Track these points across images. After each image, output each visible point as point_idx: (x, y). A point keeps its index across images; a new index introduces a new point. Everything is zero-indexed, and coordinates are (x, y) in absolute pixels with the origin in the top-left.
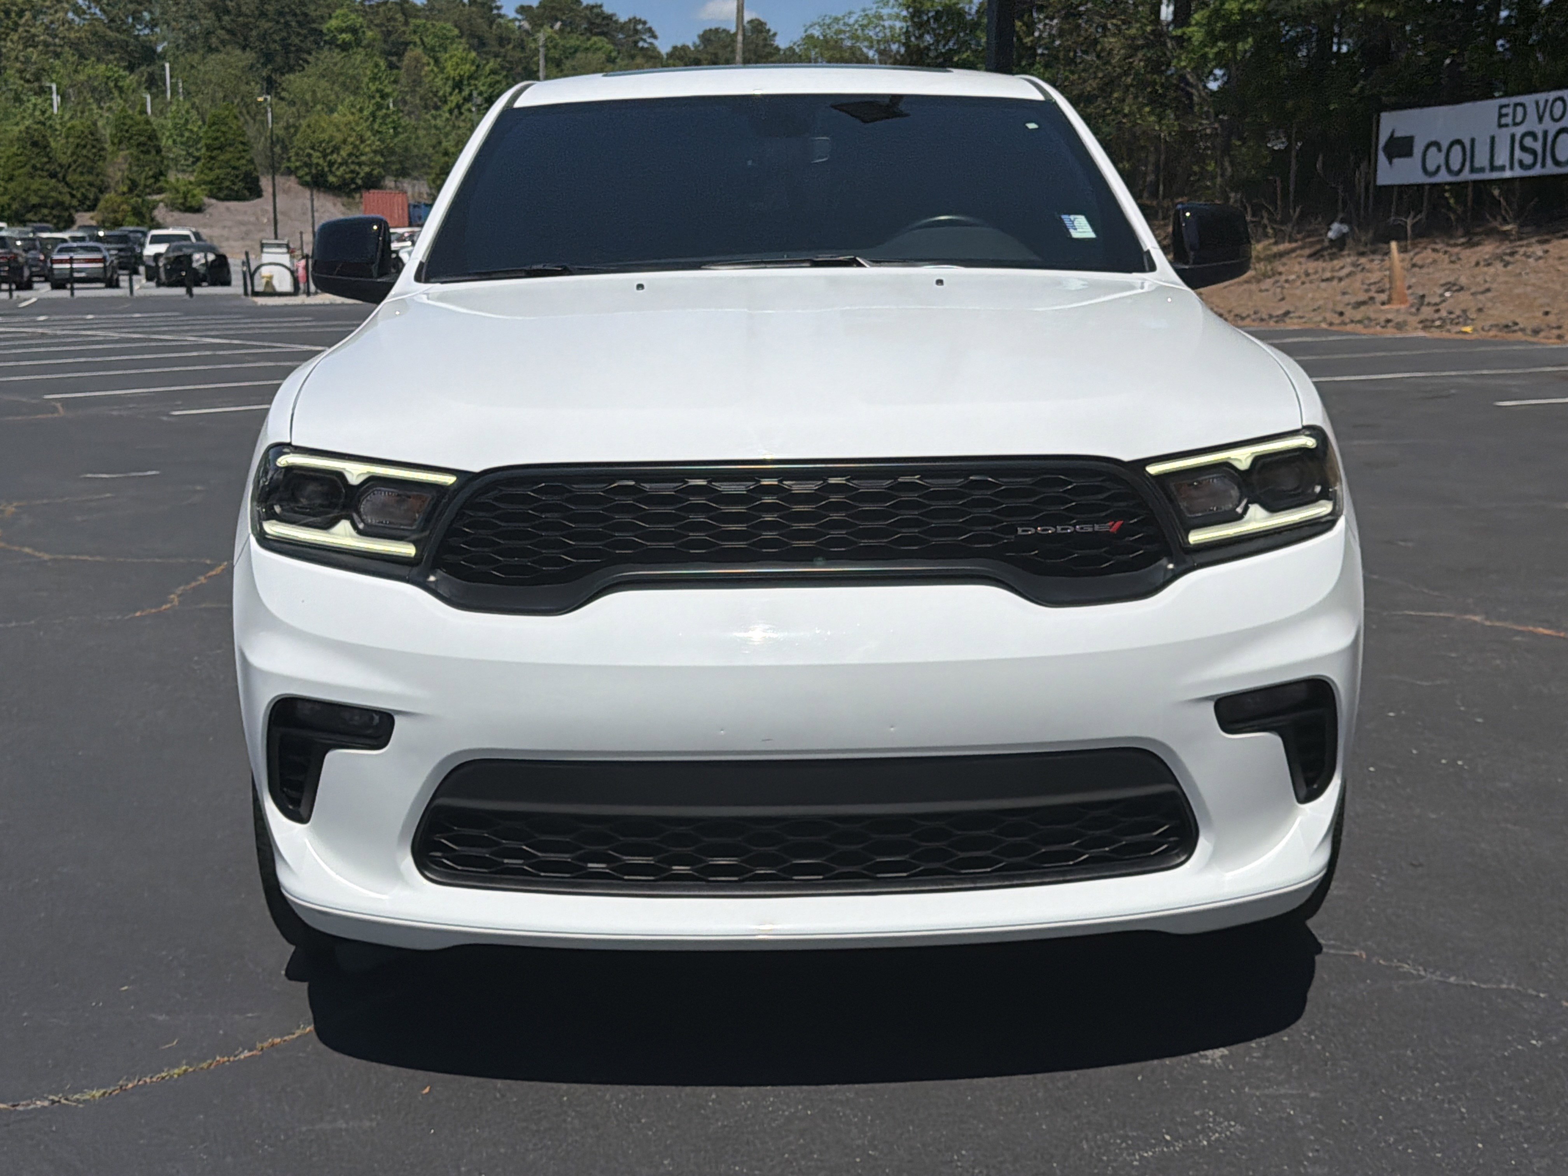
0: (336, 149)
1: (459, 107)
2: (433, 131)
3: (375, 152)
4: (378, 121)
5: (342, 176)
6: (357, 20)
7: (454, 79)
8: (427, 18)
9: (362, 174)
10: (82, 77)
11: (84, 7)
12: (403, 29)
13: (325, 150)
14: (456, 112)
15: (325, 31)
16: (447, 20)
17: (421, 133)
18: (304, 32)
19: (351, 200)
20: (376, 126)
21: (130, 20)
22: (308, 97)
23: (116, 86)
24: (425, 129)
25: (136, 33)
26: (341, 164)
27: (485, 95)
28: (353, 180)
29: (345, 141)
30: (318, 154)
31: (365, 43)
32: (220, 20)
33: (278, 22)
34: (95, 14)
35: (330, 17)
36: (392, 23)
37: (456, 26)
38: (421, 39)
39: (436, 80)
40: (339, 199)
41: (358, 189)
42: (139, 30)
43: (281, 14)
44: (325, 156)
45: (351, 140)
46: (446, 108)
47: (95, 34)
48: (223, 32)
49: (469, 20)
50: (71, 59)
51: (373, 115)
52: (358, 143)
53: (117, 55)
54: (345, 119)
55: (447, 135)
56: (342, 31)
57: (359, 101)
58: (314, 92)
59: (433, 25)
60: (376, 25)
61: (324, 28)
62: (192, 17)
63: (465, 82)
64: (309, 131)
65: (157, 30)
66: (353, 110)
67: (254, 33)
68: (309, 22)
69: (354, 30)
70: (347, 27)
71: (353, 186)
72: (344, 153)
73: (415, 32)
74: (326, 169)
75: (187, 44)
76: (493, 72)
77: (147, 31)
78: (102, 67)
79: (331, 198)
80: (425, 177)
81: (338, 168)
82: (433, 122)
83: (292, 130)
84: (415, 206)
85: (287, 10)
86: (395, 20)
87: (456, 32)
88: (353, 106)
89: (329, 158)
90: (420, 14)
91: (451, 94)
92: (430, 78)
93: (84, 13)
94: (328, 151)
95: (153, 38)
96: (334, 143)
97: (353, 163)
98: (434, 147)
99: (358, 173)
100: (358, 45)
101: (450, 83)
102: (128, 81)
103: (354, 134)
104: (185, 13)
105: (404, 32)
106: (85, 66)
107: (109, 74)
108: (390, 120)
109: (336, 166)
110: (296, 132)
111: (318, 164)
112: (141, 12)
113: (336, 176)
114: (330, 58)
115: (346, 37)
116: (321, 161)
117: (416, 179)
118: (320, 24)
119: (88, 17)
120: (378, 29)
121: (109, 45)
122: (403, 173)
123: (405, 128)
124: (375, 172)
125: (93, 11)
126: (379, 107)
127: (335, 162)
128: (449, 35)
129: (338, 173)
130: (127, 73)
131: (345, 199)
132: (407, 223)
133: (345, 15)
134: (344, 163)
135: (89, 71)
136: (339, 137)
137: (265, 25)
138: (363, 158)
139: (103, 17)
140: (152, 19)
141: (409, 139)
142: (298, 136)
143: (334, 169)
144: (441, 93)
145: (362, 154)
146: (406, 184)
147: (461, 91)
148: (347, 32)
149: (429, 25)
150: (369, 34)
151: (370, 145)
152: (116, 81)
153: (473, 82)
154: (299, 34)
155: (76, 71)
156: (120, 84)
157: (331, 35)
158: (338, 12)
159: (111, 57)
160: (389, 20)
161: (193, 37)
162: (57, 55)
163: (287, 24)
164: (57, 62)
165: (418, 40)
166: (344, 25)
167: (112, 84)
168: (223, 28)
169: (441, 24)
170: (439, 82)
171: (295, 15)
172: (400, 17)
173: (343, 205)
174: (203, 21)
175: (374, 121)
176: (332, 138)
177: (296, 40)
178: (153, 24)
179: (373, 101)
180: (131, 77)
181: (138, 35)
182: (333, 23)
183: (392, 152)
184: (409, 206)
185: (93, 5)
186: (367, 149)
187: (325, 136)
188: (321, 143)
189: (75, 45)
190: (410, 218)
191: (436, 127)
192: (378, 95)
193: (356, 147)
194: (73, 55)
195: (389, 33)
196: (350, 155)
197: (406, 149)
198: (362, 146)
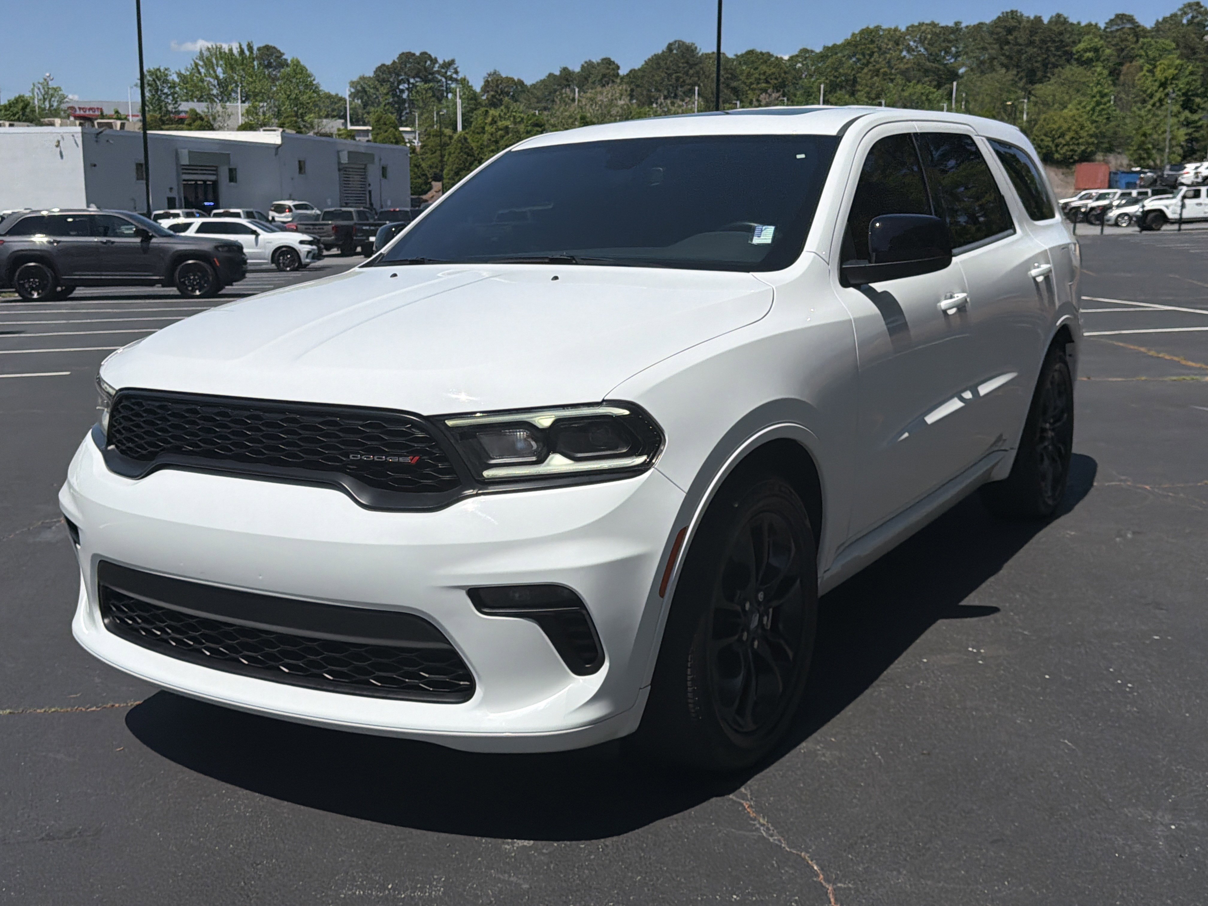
0: (1062, 135)
1: (1161, 100)
2: (1138, 118)
3: (1091, 136)
4: (1096, 114)
5: (1064, 153)
6: (1098, 42)
7: (1160, 81)
8: (1152, 37)
9: (1079, 151)
10: (906, 94)
11: (914, 47)
12: (1133, 46)
13: (1054, 135)
14: (1158, 104)
15: (1074, 51)
16: (1167, 38)
17: (1128, 121)
18: (1059, 53)
19: (1068, 170)
20: (1094, 118)
21: (943, 54)
22: (1050, 99)
23: (927, 99)
24: (1131, 117)
25: (946, 62)
26: (1064, 145)
27: (1183, 91)
28: (1072, 157)
29: (1069, 129)
30: (1049, 139)
31: (1102, 59)
32: (1002, 49)
33: (1041, 48)
34: (920, 51)
35: (1080, 41)
36: (1125, 43)
37: (1174, 41)
38: (1146, 53)
39: (1147, 82)
40: (1061, 170)
41: (1075, 162)
42: (948, 60)
43: (1043, 41)
44: (1053, 141)
45: (1074, 128)
46: (1152, 102)
47: (919, 65)
48: (1003, 58)
49: (1184, 37)
50: (900, 82)
51: (1093, 109)
52: (1079, 129)
53: (930, 78)
54: (1071, 113)
55: (1148, 121)
56: (1086, 50)
57: (1085, 100)
58: (1054, 96)
59: (1156, 42)
60: (1113, 45)
61: (1074, 50)
62: (984, 49)
63: (1169, 82)
64: (1044, 124)
65: (960, 59)
66: (1079, 107)
67: (1023, 57)
68: (1064, 46)
69: (1096, 50)
70: (1091, 48)
71: (1071, 161)
72: (1067, 138)
73: (1142, 48)
74: (1054, 149)
75: (979, 67)
76: (1192, 73)
77: (952, 61)
78: (919, 86)
79: (1054, 169)
80: (1127, 153)
81: (1061, 149)
82: (1138, 112)
83: (1033, 123)
84: (1115, 173)
85: (1048, 39)
86: (1126, 40)
87: (1174, 45)
88: (1080, 104)
89: (1057, 141)
90: (1148, 34)
91: (1156, 91)
92: (1142, 81)
93: (913, 51)
94: (1056, 136)
95: (955, 65)
96: (1061, 130)
97: (1074, 144)
98: (1136, 130)
99: (1076, 151)
100: (1098, 60)
101: (1157, 84)
102: (935, 95)
103: (1076, 124)
104: (979, 46)
105: (1133, 49)
106: (909, 86)
107: (923, 91)
108: (1106, 112)
109: (1061, 146)
110: (1035, 124)
111: (1048, 146)
112: (950, 48)
113: (1059, 154)
114: (1072, 71)
115: (1090, 55)
116: (1050, 144)
117: (1119, 153)
118: (1072, 47)
119: (915, 53)
120: (1113, 48)
121: (926, 72)
122: (1110, 150)
123: (1116, 118)
124: (1089, 150)
125: (919, 49)
126: (1098, 103)
127: (1061, 143)
128: (1169, 48)
129: (1062, 152)
130: (935, 90)
131: (1065, 170)
132: (1107, 185)
133: (1091, 40)
134: (1067, 144)
135: (910, 90)
136: (1065, 126)
137: (1031, 50)
138: (1081, 141)
139: (925, 53)
140: (957, 52)
141: (1118, 126)
142: (1037, 127)
143: (1059, 149)
144: (1149, 92)
145: (1080, 138)
146: (1111, 158)
147: (1165, 88)
148: (1090, 51)
149: (1153, 42)
150: (1108, 51)
151: (1087, 131)
152: (927, 96)
153: (1174, 82)
154: (1055, 55)
155: (903, 90)
156: (930, 97)
157: (1079, 54)
158: (1086, 37)
159: (927, 79)
160: (1122, 41)
161: (982, 63)
162: (892, 80)
163: (1048, 49)
164: (891, 85)
165: (1143, 53)
166: (1089, 46)
167: (924, 98)
168: (1003, 55)
169: (1160, 41)
170: (1148, 82)
171: (1054, 41)
172: (1131, 38)
173: (1063, 174)
174: (990, 51)
175: (1092, 114)
176: (1060, 128)
177: (1053, 60)
178: (957, 56)
179: (1095, 99)
180: (937, 93)
181: (947, 64)
182: (1081, 46)
183: (1104, 136)
184: (1110, 173)
185: (919, 45)
186: (1085, 134)
187: (1055, 126)
188: (1051, 131)
189: (903, 73)
190: (1110, 181)
191: (1140, 116)
192: (1098, 95)
193: (1077, 132)
194: (902, 79)
195: (1122, 50)
196: (1072, 138)
197: (1115, 133)
198: (1082, 132)
